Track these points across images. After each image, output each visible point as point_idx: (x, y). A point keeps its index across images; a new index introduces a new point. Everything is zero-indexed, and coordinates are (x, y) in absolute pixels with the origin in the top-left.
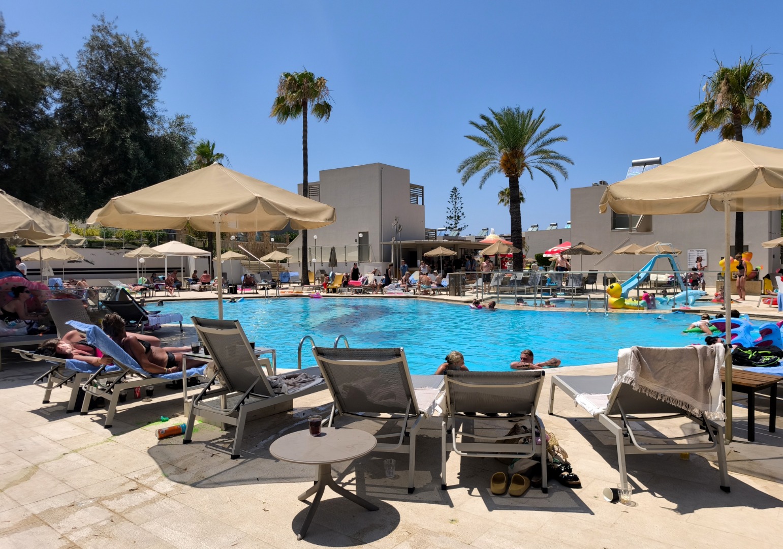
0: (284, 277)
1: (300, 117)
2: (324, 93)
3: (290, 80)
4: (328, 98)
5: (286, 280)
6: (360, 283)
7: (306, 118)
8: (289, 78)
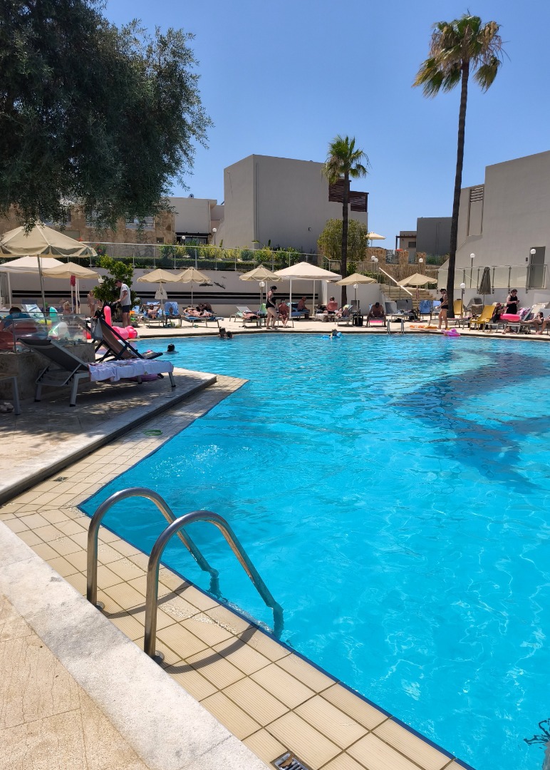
0: (426, 307)
1: (458, 86)
2: (494, 46)
3: (446, 33)
4: (499, 52)
5: (428, 310)
6: (519, 317)
7: (466, 86)
8: (445, 29)
